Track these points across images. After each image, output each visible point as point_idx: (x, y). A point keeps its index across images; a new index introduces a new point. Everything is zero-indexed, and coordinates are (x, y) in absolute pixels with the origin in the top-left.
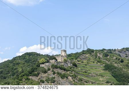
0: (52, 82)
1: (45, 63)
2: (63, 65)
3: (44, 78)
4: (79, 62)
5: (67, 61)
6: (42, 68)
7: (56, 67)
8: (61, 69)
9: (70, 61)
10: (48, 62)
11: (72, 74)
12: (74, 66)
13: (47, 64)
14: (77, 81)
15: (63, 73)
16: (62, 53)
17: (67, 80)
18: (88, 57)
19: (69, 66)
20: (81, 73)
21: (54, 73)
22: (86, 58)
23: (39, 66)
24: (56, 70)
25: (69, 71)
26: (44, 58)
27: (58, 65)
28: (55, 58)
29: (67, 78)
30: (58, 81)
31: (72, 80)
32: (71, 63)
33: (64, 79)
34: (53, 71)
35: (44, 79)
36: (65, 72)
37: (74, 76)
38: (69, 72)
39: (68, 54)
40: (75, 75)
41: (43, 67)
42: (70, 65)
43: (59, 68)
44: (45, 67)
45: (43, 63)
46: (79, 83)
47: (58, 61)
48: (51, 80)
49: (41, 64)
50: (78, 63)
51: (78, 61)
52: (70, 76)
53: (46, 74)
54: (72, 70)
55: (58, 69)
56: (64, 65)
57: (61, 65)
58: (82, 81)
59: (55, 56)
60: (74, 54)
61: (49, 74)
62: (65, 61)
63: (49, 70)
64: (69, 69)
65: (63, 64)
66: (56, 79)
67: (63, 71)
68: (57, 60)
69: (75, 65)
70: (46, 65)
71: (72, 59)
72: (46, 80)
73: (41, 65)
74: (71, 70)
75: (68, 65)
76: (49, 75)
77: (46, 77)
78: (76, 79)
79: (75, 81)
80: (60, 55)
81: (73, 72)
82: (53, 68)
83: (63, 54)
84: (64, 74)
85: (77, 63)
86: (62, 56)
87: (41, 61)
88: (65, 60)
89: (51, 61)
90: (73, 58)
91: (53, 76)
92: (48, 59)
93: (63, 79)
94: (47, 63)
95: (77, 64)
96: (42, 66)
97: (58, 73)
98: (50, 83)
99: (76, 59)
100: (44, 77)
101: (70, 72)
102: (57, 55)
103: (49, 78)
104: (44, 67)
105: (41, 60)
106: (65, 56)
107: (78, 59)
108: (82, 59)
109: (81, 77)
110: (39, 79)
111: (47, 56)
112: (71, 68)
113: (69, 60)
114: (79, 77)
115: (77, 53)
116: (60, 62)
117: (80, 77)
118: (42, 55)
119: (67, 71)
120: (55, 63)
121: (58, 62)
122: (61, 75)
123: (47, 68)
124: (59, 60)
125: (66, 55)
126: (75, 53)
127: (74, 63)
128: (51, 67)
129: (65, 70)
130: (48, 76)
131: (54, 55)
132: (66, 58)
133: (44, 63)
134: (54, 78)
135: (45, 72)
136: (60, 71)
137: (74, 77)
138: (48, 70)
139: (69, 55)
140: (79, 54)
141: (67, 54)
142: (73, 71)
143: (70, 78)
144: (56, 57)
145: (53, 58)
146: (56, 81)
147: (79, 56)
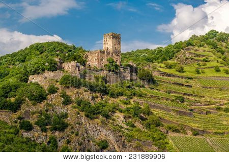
0: (56, 129)
4: (170, 69)
11: (129, 103)
13: (49, 75)
14: (140, 126)
18: (203, 56)
21: (67, 102)
22: (197, 58)
23: (26, 80)
24: (72, 93)
33: (96, 120)
34: (63, 95)
35: (32, 120)
36: (104, 97)
41: (37, 84)
42: (128, 79)
43: (86, 86)
44: (42, 84)
50: (163, 74)
52: (121, 111)
53: (42, 105)
61: (50, 105)
63: (53, 91)
66: (69, 120)
70: (46, 78)
72: (37, 123)
73: (30, 78)
76: (50, 108)
77: (41, 113)
79: (136, 125)
82: (67, 87)
83: (110, 45)
86: (102, 52)
89: (65, 66)
91: (64, 111)
93: (91, 119)
96: (33, 81)
98: (51, 130)
100: (34, 113)
101: (123, 97)
103: (48, 117)
110: (20, 118)
123: (45, 86)
124: (95, 62)
125: (119, 49)
128: (61, 84)
130: (47, 111)
134: (65, 116)
135: (40, 98)
138: (49, 91)
143: (118, 117)
146: (70, 127)
147: (174, 53)
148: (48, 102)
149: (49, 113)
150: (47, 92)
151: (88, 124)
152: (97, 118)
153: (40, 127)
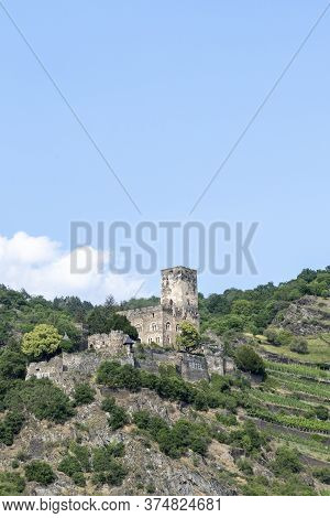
0: (103, 480)
1: (58, 352)
2: (178, 369)
3: (55, 451)
4: (277, 345)
5: (198, 342)
6: (37, 388)
7: (130, 381)
8: (163, 391)
9: (219, 342)
10: (77, 346)
11: (234, 423)
12: (246, 376)
13: (73, 360)
14: (265, 472)
15: (176, 417)
16: (166, 289)
17: (202, 466)
19: (215, 376)
20: (290, 418)
21: (118, 422)
22: (326, 323)
23: (22, 374)
24: (129, 403)
25: (214, 404)
26: (54, 322)
27: (145, 370)
28: (122, 325)
29: (202, 451)
30: (140, 471)
31: (233, 468)
32: (226, 353)
33: (183, 459)
34: (108, 407)
35: (53, 461)
36: (187, 410)
37: (246, 438)
38: (211, 413)
39: (206, 297)
40: (254, 436)
41: (45, 382)
42: (218, 370)
43: (153, 386)
44: (59, 383)
45: (46, 356)
46: (282, 482)
47: (145, 339)
48: (100, 466)
49: (33, 359)
50: (273, 356)
51: (272, 342)
52: (222, 441)
53: (66, 429)
54: (232, 402)
55: (143, 395)
56: (184, 369)
57: (161, 370)
58: (296, 470)
59: (124, 306)
60: (249, 295)
61: (83, 429)
62: (191, 342)
63: (84, 397)
64: (216, 394)
65: (173, 360)
66: (128, 460)
67: (175, 405)
68: (134, 336)
69: (253, 368)
70: (65, 368)
71: (235, 325)
72: (63, 468)
73: (30, 368)
74: (224, 398)
75: (205, 366)
76: (84, 434)
77: (66, 444)
78: (263, 461)
79: (255, 469)
80: (155, 300)
81: (241, 412)
82: (113, 389)
83: (177, 294)
84: (185, 429)
85: (264, 351)
86: (167, 310)
87: (31, 340)
88: (185, 333)
89: (96, 341)
90: (239, 318)
91: (114, 440)
92: (79, 326)
93: (174, 457)
94: (71, 351)
95: (266, 361)
96: (39, 376)
97: (144, 422)
98: (94, 482)
99: (261, 326)
100: (51, 446)
101: (219, 410)
102: (137, 305)
103: (82, 454)
104: (50, 384)
105: (35, 334)
106: (189, 309)
107: (270, 329)
108: (296, 331)
109: (292, 446)
110: (22, 457)
111: (75, 307)
112: (224, 388)
113: (211, 336)
114: (277, 445)
115: (264, 292)
116: (155, 348)
117: (282, 444)
118: (40, 301)
119: (200, 406)
120: (121, 354)
121: (141, 348)
122: (162, 434)
123: (68, 389)
124: (151, 332)
125: (194, 302)
126: (252, 287)
127: (248, 352)
128: (99, 381)
129: (185, 398)
130: (79, 440)
131: (118, 302)
132: (192, 323)
133: (52, 355)
134: (119, 451)
135: (61, 413)
136: (155, 406)
137: (248, 445)
138: (77, 397)
139: (217, 305)
140: (278, 298)
141: (200, 296)
142: (239, 405)
143: (221, 452)
144: (128, 314)
145: (111, 319)
146: (132, 474)
147: (276, 311)
148: (79, 421)
149: (82, 445)
150: (72, 399)
151: (169, 469)
152: (184, 455)
153: (70, 475)
